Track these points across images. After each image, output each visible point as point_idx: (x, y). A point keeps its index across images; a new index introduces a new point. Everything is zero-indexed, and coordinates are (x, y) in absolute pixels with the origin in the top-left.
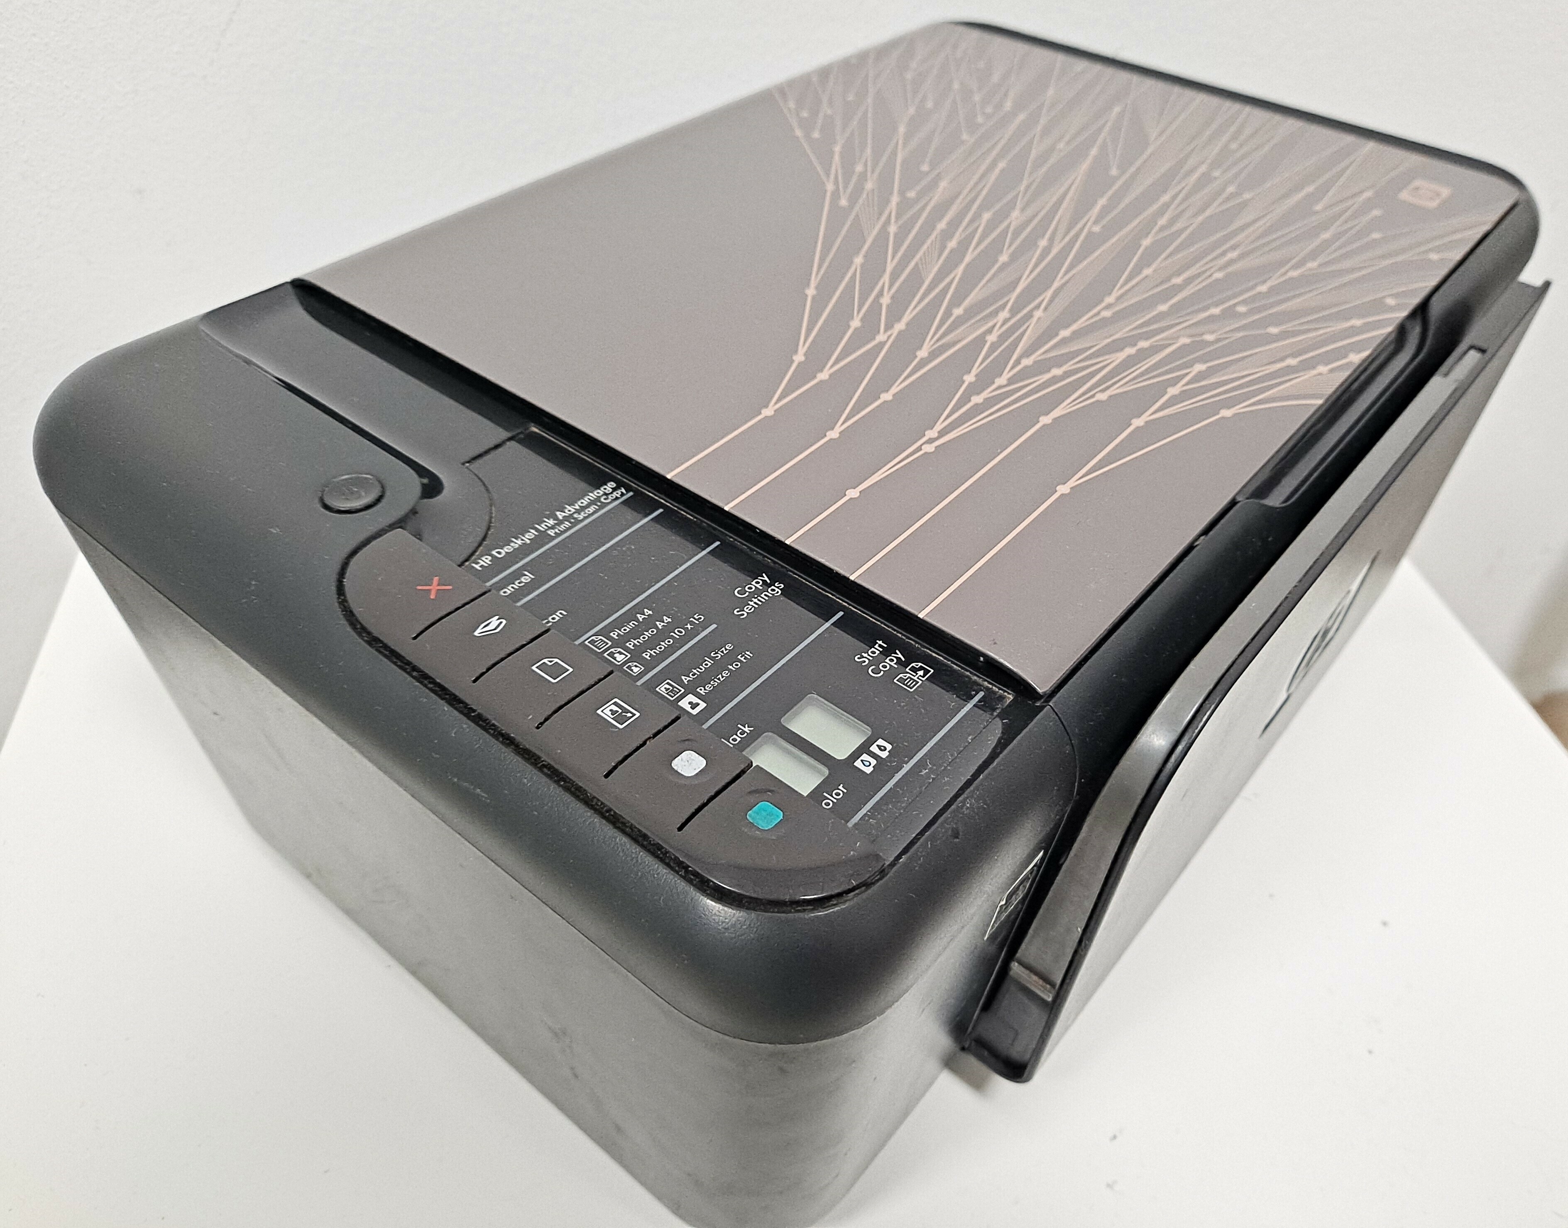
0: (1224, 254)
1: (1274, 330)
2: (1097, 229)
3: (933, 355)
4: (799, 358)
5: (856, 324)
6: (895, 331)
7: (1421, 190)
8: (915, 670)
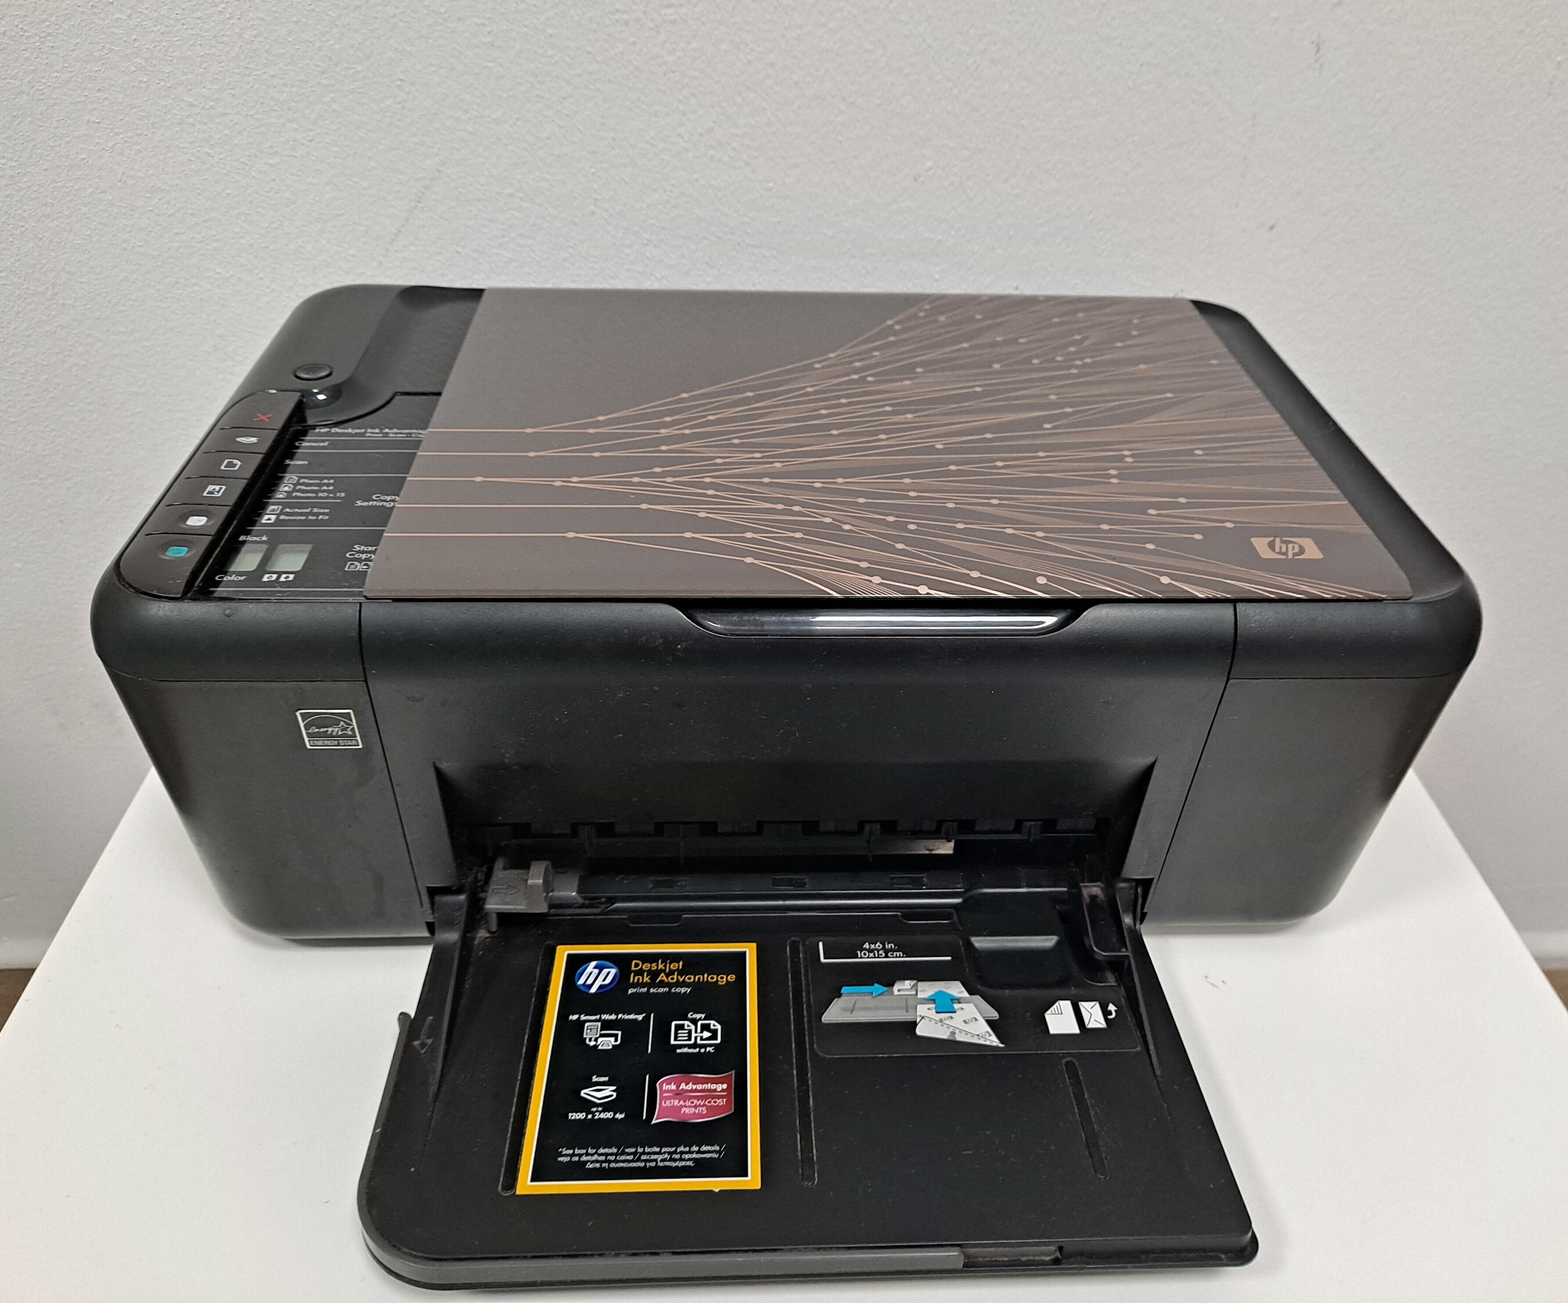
4: (601, 418)
5: (668, 419)
6: (679, 432)
7: (1290, 545)
8: (366, 565)
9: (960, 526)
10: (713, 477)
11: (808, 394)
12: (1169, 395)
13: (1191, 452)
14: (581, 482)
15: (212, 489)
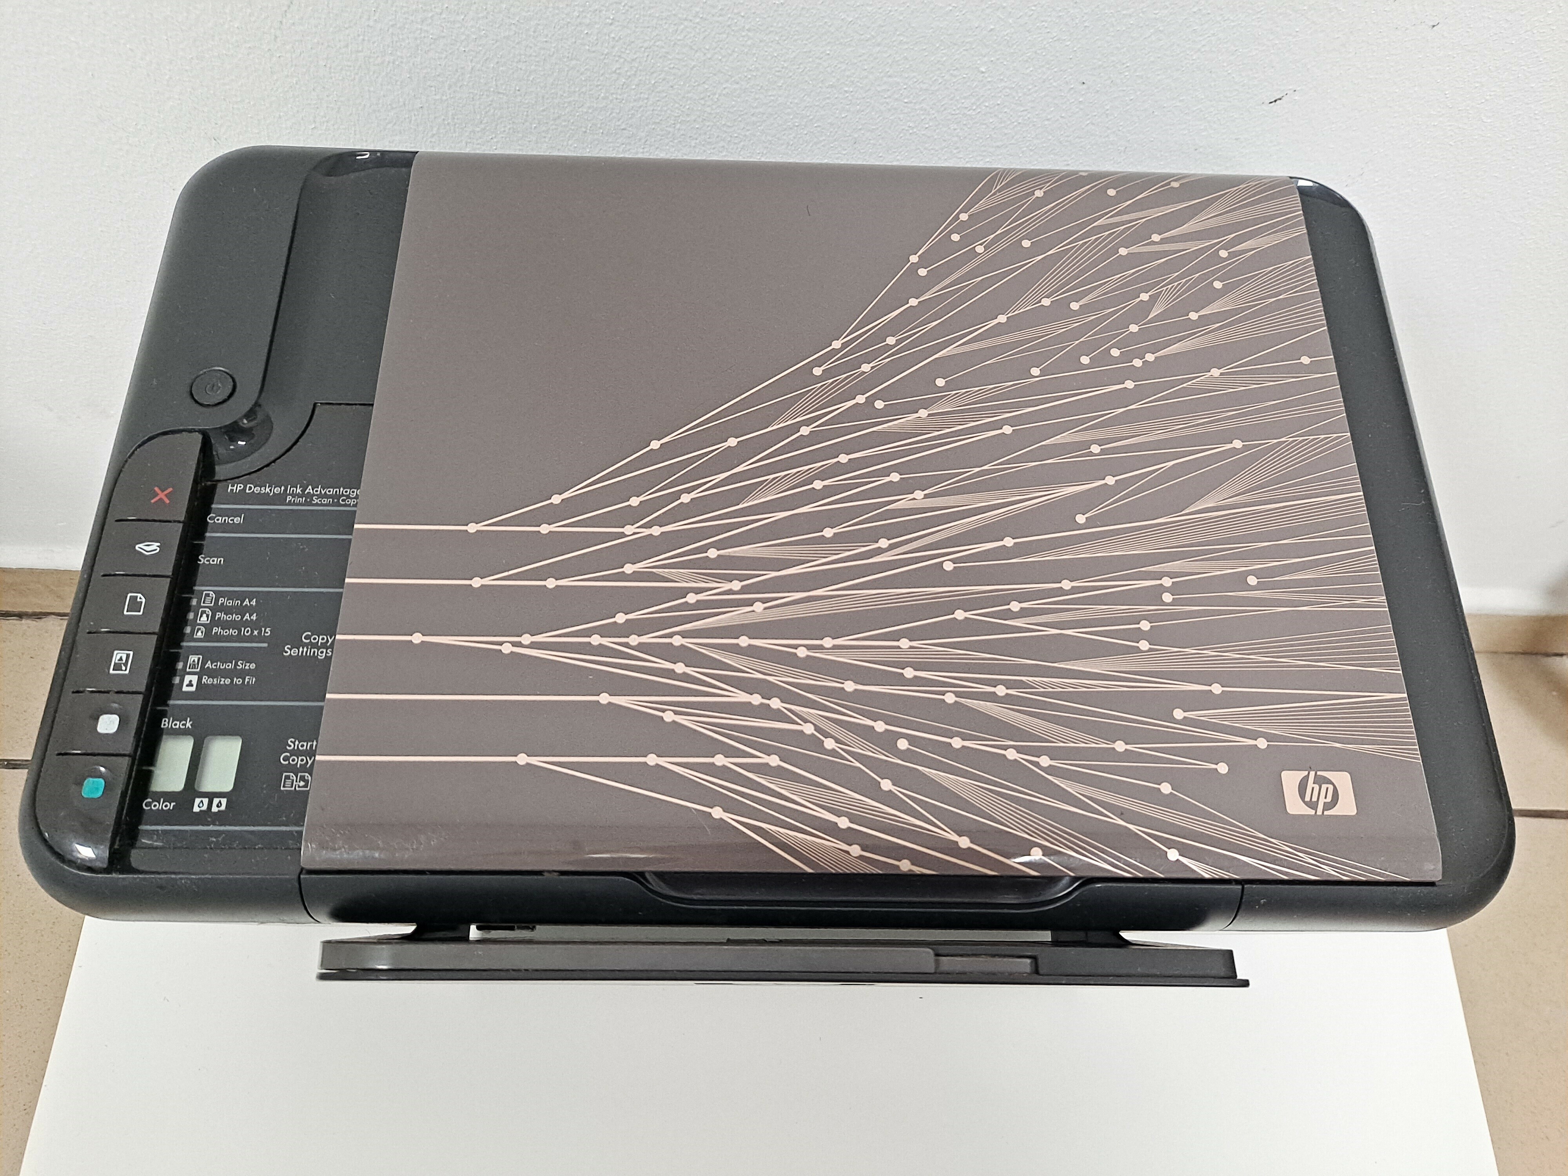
0: (994, 683)
1: (886, 785)
2: (948, 566)
3: (637, 576)
4: (556, 499)
5: (634, 501)
6: (647, 532)
7: (1324, 786)
8: (303, 778)
9: (957, 743)
10: (684, 635)
11: (803, 442)
12: (1238, 444)
13: (1240, 580)
14: (533, 645)
15: (118, 658)
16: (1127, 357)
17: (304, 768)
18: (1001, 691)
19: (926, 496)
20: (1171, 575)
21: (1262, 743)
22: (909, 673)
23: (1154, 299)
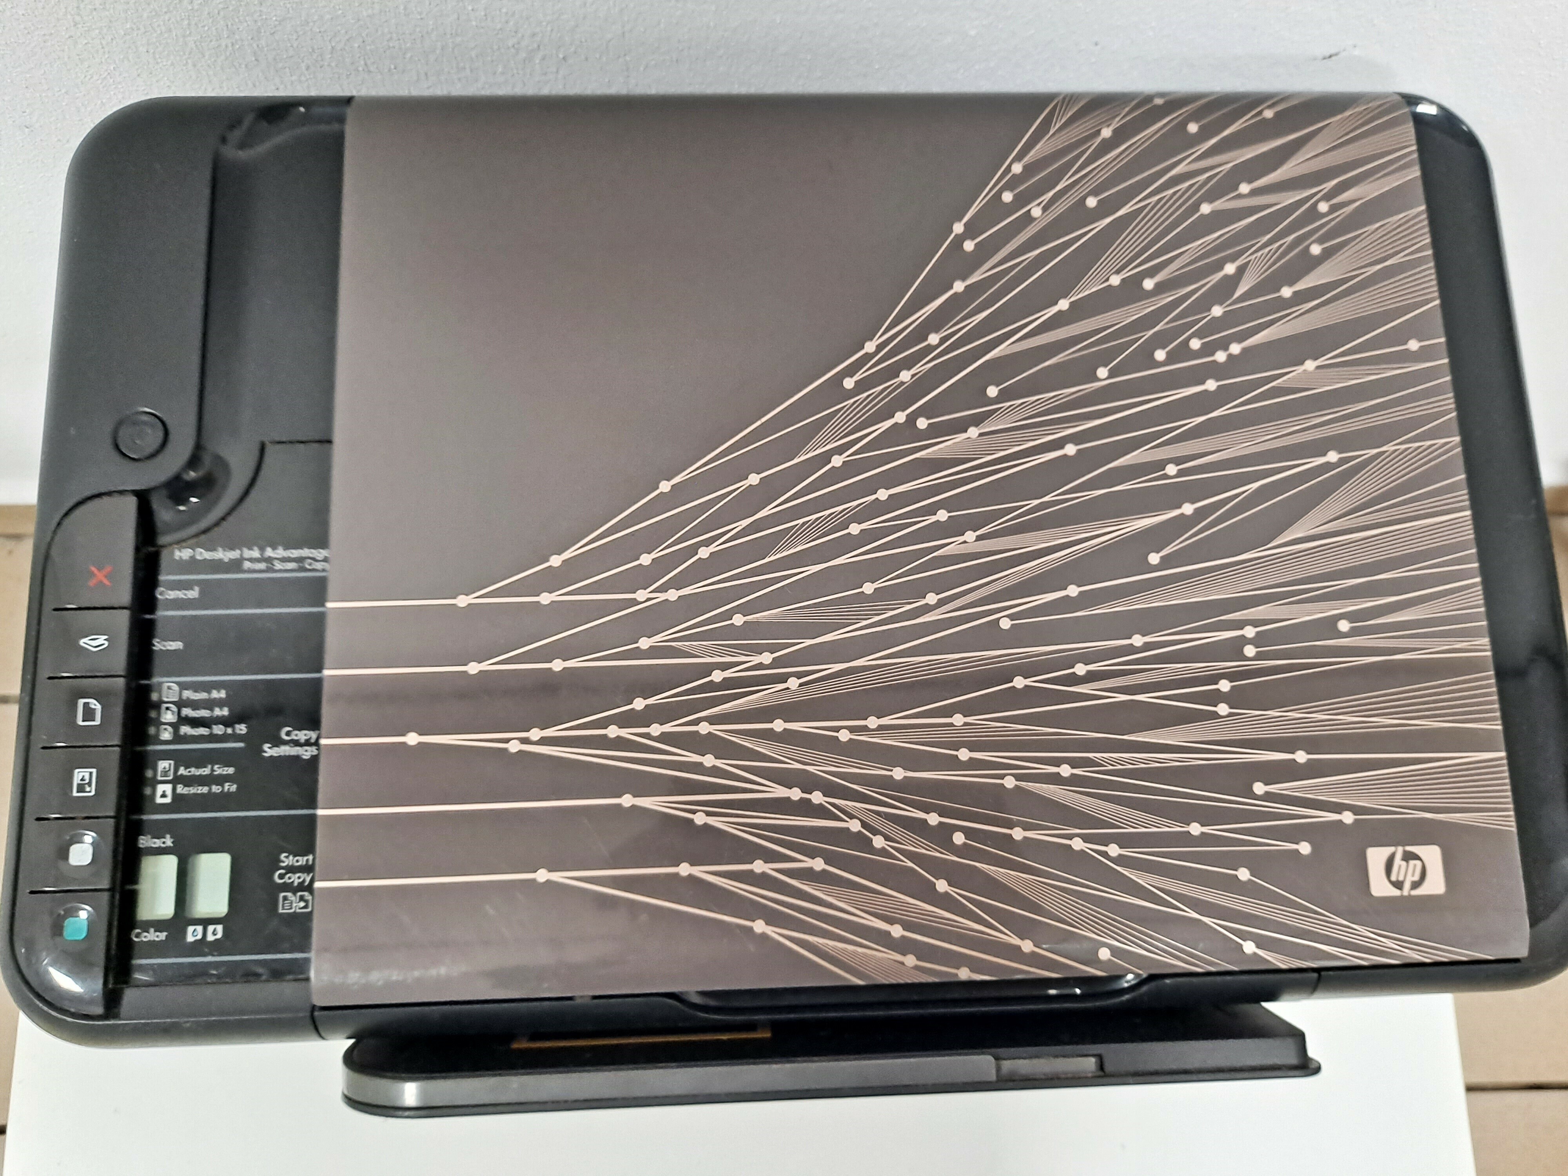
0: (1057, 762)
1: (942, 886)
2: (1005, 624)
3: (654, 652)
4: (555, 561)
5: (646, 559)
6: (662, 597)
7: (1412, 863)
8: (302, 898)
9: (1018, 834)
10: (712, 720)
14: (543, 741)
15: (80, 778)
16: (1208, 349)
17: (301, 887)
18: (1065, 771)
19: (979, 538)
20: (1255, 623)
21: (1348, 818)
22: (964, 754)
23: (1241, 270)
